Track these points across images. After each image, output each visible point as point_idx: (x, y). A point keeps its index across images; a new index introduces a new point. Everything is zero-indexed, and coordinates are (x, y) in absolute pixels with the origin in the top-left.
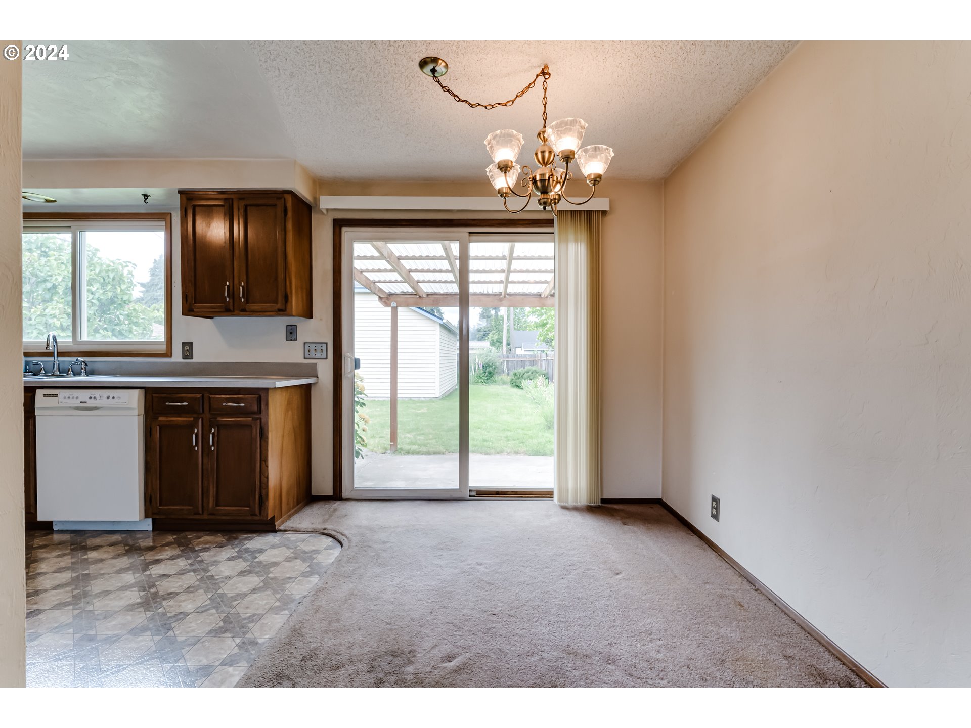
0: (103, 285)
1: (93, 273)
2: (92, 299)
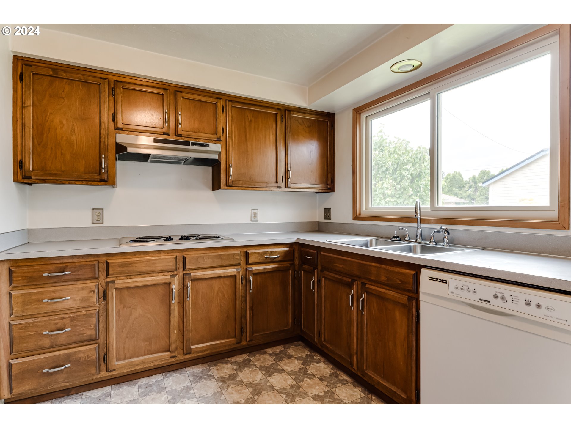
0: (414, 164)
1: (408, 157)
2: (408, 174)
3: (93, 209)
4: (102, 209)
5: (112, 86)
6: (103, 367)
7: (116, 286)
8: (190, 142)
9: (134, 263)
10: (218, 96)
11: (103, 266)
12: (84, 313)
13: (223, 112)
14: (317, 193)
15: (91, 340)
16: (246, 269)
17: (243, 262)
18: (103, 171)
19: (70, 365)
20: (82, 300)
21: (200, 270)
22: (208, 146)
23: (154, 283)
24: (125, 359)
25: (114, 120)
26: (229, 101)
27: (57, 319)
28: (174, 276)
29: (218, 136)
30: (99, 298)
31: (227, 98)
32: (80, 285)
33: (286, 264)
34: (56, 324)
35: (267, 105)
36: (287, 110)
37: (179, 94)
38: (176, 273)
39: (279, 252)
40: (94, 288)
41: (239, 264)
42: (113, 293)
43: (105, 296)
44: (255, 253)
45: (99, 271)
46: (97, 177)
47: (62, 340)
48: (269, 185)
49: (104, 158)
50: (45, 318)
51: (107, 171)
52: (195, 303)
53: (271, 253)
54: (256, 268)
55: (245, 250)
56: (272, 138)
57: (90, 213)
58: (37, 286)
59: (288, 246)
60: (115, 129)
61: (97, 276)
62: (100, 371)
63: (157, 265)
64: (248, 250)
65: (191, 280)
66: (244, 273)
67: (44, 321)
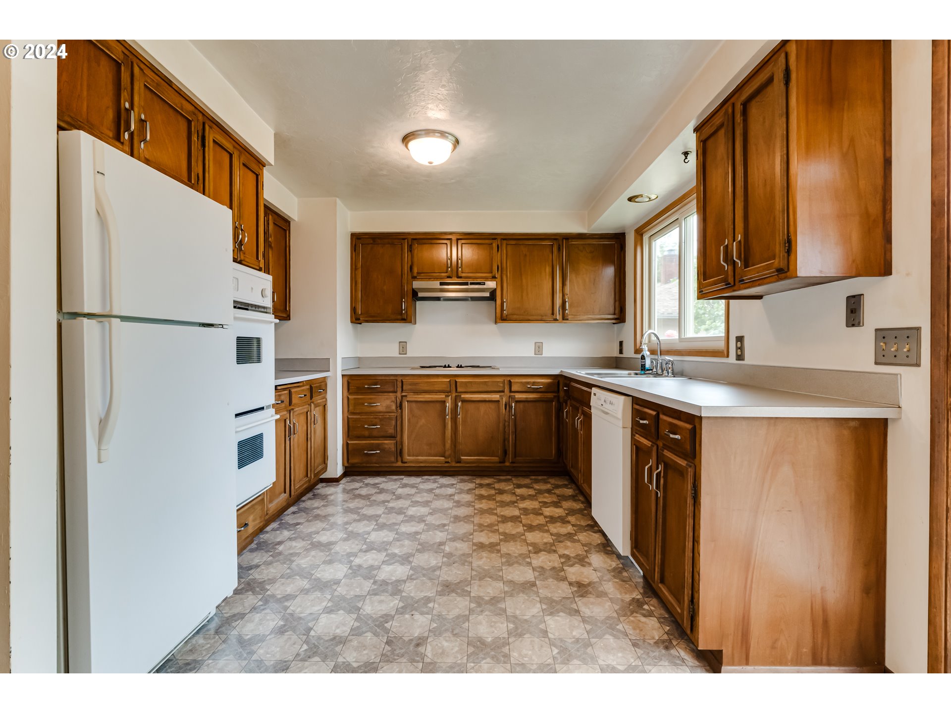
3: (400, 342)
4: (406, 342)
5: (410, 244)
6: (399, 458)
7: (408, 399)
8: (469, 282)
9: (419, 383)
10: (493, 237)
11: (399, 384)
12: (388, 416)
13: (498, 251)
14: (614, 324)
15: (392, 437)
16: (510, 396)
17: (507, 390)
18: (404, 312)
19: (379, 452)
20: (387, 407)
21: (469, 394)
22: (484, 284)
23: (433, 400)
24: (413, 456)
25: (411, 271)
26: (504, 239)
27: (372, 418)
28: (448, 396)
29: (494, 274)
30: (397, 407)
31: (502, 237)
32: (386, 395)
33: (550, 395)
34: (372, 421)
35: (543, 237)
36: (565, 239)
37: (459, 241)
38: (449, 394)
39: (542, 383)
40: (394, 399)
41: (503, 392)
42: (406, 404)
43: (401, 406)
44: (517, 382)
45: (397, 387)
46: (399, 317)
47: (375, 433)
48: (544, 317)
49: (404, 302)
50: (365, 417)
51: (407, 312)
52: (464, 421)
53: (534, 384)
54: (518, 396)
55: (509, 379)
56: (548, 269)
57: (397, 345)
58: (362, 394)
59: (553, 378)
60: (412, 278)
61: (396, 390)
62: (397, 461)
63: (436, 386)
64: (512, 379)
65: (462, 401)
66: (508, 400)
67: (365, 418)
